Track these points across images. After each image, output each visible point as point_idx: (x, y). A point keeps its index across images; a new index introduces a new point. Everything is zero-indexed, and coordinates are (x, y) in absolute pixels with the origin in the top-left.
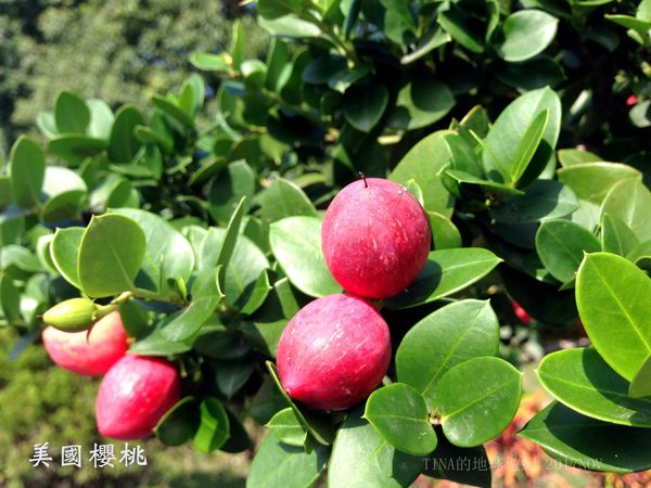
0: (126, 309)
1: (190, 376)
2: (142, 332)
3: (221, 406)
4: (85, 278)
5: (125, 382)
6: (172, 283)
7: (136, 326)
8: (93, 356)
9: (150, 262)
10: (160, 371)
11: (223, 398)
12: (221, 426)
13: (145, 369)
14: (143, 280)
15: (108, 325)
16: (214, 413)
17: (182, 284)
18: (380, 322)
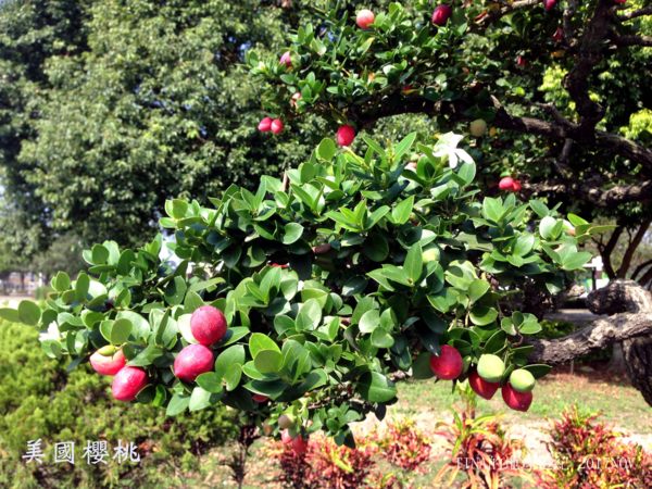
0: (125, 349)
1: (153, 377)
2: (132, 357)
3: (164, 388)
4: (113, 339)
5: (124, 377)
6: (142, 338)
7: (130, 354)
8: (111, 367)
9: (134, 331)
10: (138, 372)
11: (164, 384)
12: (163, 395)
13: (132, 372)
14: (131, 338)
15: (119, 354)
16: (161, 391)
17: (145, 339)
18: (209, 353)
